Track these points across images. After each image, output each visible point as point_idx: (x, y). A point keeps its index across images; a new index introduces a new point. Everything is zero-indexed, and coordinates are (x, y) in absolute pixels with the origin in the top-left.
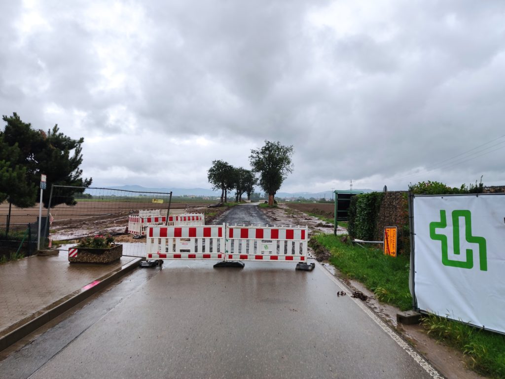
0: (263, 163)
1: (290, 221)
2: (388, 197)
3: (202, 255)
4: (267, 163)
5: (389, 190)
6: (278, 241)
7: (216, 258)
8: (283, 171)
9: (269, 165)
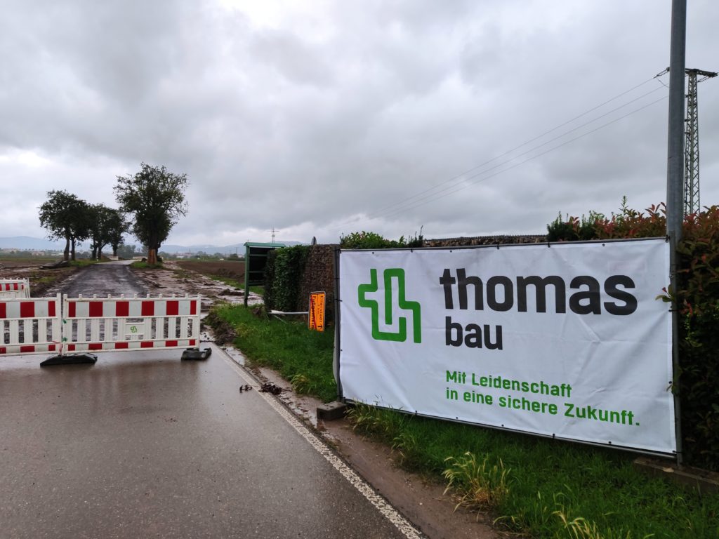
0: (139, 199)
1: (181, 288)
2: (316, 253)
3: (19, 348)
4: (144, 199)
5: (318, 242)
6: (154, 320)
7: (45, 351)
8: (172, 212)
9: (148, 202)
